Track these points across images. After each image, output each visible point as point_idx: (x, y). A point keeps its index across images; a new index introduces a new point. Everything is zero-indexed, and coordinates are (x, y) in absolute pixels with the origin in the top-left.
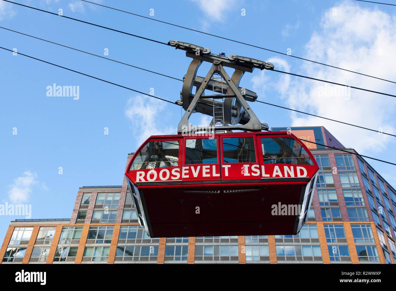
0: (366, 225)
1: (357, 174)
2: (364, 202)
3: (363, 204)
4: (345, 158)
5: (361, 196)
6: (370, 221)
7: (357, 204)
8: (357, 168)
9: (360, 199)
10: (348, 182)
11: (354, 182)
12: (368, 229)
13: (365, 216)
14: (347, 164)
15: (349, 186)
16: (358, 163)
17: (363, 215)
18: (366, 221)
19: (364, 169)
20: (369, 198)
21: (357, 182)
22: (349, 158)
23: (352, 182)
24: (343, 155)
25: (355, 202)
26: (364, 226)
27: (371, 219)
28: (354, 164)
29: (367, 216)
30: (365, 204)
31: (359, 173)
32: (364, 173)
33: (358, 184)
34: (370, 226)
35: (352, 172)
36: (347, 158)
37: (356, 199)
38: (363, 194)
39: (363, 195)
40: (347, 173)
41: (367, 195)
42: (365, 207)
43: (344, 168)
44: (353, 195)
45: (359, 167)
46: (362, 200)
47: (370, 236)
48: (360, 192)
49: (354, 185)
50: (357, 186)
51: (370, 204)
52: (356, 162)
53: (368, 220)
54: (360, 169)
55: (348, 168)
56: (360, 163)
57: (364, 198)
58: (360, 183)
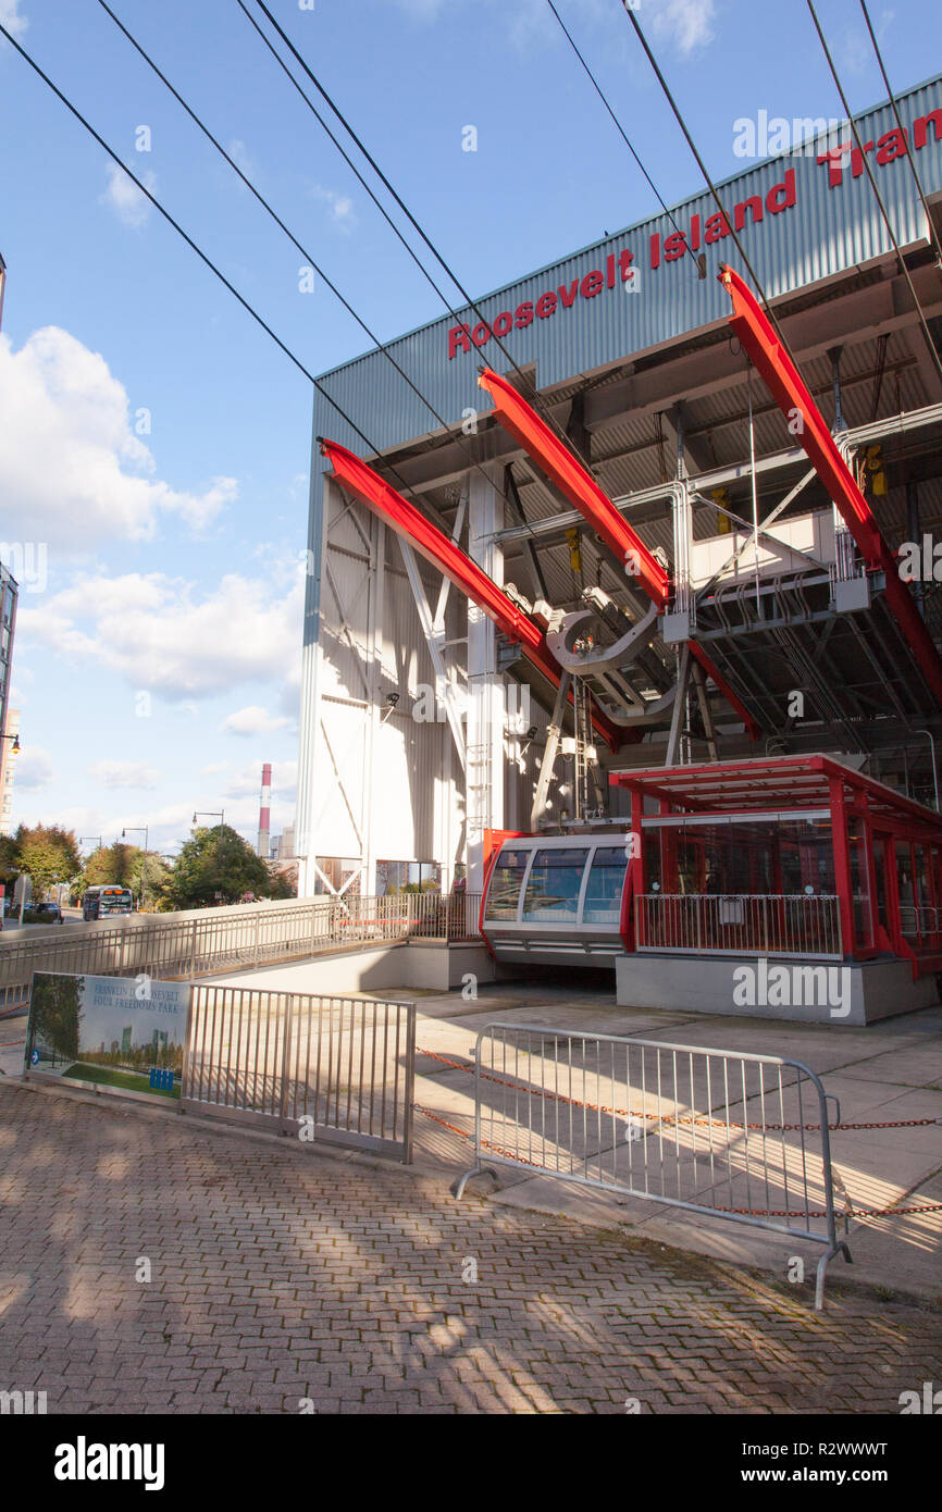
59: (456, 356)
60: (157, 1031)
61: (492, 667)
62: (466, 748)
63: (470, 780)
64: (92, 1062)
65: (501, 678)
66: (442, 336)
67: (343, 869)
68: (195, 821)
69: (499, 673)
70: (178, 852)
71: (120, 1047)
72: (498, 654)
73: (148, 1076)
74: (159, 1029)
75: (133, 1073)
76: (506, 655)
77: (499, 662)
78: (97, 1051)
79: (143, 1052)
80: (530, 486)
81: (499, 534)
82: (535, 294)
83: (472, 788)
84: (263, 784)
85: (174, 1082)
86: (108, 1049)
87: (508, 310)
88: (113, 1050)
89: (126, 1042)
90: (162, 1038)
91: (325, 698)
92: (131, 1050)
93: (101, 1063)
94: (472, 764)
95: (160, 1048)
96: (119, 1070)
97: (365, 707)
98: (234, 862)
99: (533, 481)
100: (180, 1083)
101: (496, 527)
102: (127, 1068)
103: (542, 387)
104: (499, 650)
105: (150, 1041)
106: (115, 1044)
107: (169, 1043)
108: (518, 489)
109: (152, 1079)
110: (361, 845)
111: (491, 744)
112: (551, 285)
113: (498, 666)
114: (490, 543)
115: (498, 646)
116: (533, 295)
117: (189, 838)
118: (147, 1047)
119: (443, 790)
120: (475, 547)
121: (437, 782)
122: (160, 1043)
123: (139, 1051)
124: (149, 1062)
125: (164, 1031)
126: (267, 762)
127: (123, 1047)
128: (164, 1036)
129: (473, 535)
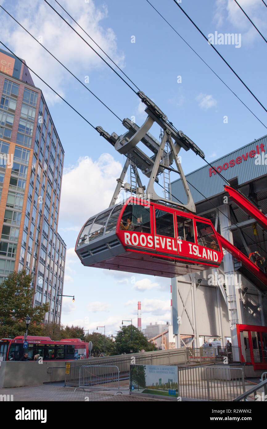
0: (27, 150)
1: (36, 110)
2: (33, 133)
3: (31, 134)
4: (32, 94)
5: (32, 128)
6: (31, 148)
7: (27, 132)
8: (38, 106)
9: (31, 130)
10: (27, 114)
11: (32, 115)
12: (27, 154)
13: (29, 143)
14: (32, 100)
15: (26, 117)
16: (40, 102)
17: (28, 142)
18: (28, 147)
19: (43, 108)
20: (37, 131)
21: (34, 116)
22: (35, 95)
23: (30, 115)
24: (31, 91)
25: (25, 130)
26: (25, 150)
27: (32, 147)
28: (37, 102)
29: (30, 144)
30: (33, 135)
31: (37, 110)
32: (41, 112)
33: (33, 118)
34: (29, 152)
35: (33, 108)
36: (33, 95)
37: (28, 129)
38: (34, 126)
39: (34, 128)
40: (29, 106)
41: (37, 129)
42: (32, 137)
43: (28, 102)
44: (26, 124)
45: (39, 105)
46: (32, 131)
47: (26, 159)
48: (33, 124)
49: (30, 118)
50: (32, 119)
51: (36, 136)
52: (39, 101)
53: (30, 147)
54: (39, 107)
55: (31, 103)
56: (42, 102)
57: (33, 131)
58: (35, 118)
59: (212, 176)
60: (169, 379)
61: (233, 270)
62: (227, 296)
63: (229, 306)
64: (150, 388)
65: (236, 273)
66: (207, 170)
67: (169, 342)
68: (122, 323)
69: (235, 271)
70: (115, 335)
71: (158, 384)
72: (234, 265)
73: (168, 392)
74: (170, 379)
75: (163, 391)
76: (236, 265)
77: (235, 268)
78: (151, 385)
79: (166, 385)
80: (237, 209)
81: (230, 227)
82: (235, 158)
83: (230, 310)
84: (138, 309)
85: (176, 393)
86: (155, 385)
87: (227, 162)
88: (156, 385)
89: (160, 383)
90: (171, 381)
91: (179, 281)
92: (162, 385)
93: (153, 389)
94: (229, 302)
95: (170, 384)
96: (159, 390)
97: (191, 284)
98: (136, 339)
99: (238, 208)
100: (178, 393)
101: (229, 224)
102: (161, 390)
103: (240, 184)
104: (234, 263)
105: (167, 382)
106: (157, 383)
107: (173, 382)
108: (234, 211)
109: (169, 392)
110: (193, 330)
111: (235, 295)
112: (240, 154)
113: (234, 269)
114: (228, 229)
115: (234, 262)
116: (234, 158)
117: (120, 330)
118: (167, 384)
119: (218, 311)
120: (223, 231)
121: (216, 308)
122: (171, 382)
123: (164, 385)
124: (168, 388)
125: (171, 379)
126: (139, 301)
127: (159, 384)
128: (171, 380)
129: (221, 228)
